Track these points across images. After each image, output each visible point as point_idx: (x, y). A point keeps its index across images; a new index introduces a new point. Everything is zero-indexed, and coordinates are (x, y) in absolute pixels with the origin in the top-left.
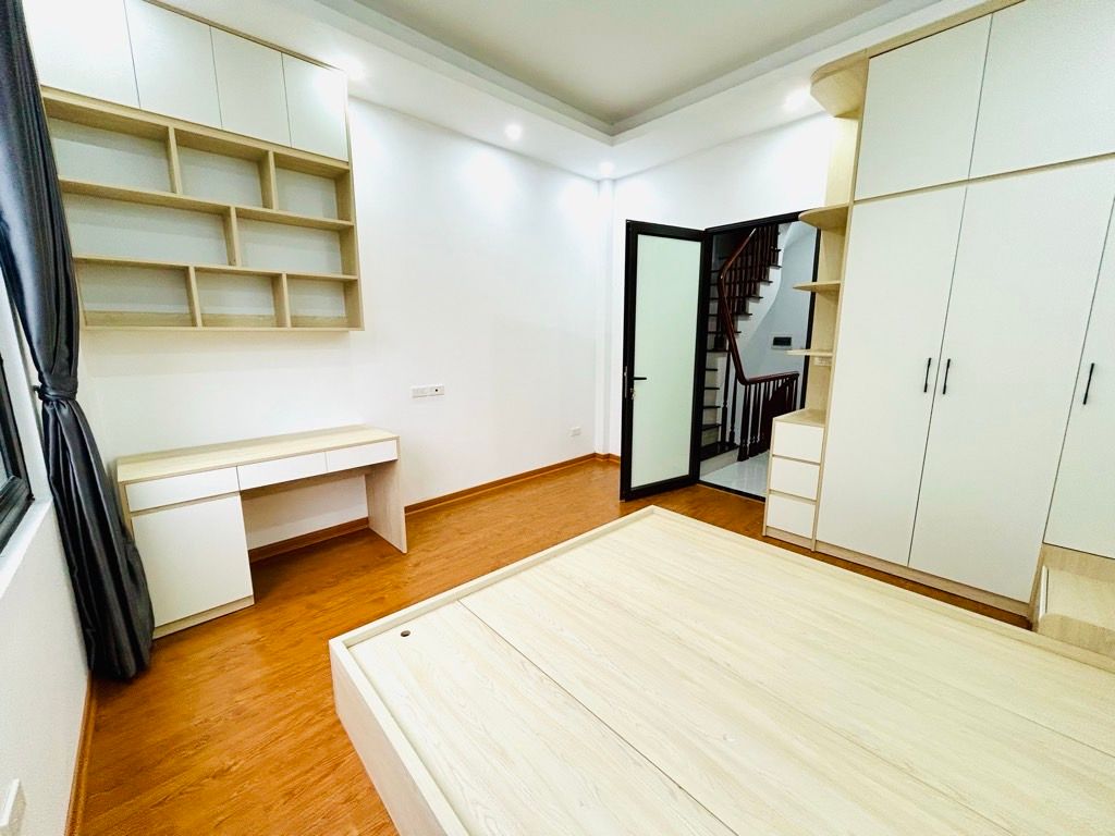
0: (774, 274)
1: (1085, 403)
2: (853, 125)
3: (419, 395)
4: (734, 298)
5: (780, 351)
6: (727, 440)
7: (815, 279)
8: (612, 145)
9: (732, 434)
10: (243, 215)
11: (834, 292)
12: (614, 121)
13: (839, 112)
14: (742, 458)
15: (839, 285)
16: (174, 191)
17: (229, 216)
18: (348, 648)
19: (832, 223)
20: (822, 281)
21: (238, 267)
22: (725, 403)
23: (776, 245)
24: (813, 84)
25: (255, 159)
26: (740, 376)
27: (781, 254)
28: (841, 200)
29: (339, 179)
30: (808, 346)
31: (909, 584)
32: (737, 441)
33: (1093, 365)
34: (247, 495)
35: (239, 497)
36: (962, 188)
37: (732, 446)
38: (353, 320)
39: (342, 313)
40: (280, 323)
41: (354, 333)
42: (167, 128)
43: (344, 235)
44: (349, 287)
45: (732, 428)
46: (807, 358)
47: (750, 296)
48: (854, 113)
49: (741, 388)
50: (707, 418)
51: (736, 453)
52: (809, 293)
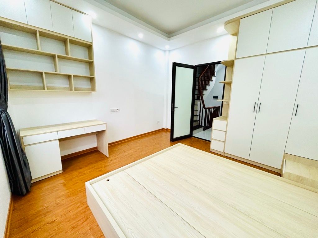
0: (214, 78)
1: (296, 115)
2: (236, 37)
3: (112, 111)
4: (203, 85)
5: (215, 100)
6: (200, 125)
7: (225, 80)
8: (169, 40)
9: (202, 123)
10: (59, 57)
11: (230, 84)
12: (169, 34)
13: (232, 34)
14: (204, 130)
15: (231, 82)
16: (38, 49)
17: (55, 57)
18: (91, 184)
19: (230, 65)
20: (227, 81)
21: (58, 73)
22: (200, 114)
23: (214, 70)
24: (225, 25)
25: (63, 41)
26: (204, 107)
27: (216, 73)
28: (232, 58)
29: (89, 47)
30: (223, 99)
31: (249, 164)
32: (203, 125)
33: (298, 105)
34: (60, 140)
35: (58, 141)
36: (264, 56)
37: (201, 126)
38: (93, 89)
39: (90, 87)
40: (71, 90)
41: (93, 93)
42: (36, 30)
43: (90, 64)
44: (92, 79)
45: (202, 121)
46: (222, 102)
47: (207, 84)
48: (236, 34)
49: (204, 110)
50: (195, 119)
51: (203, 128)
52: (223, 84)
